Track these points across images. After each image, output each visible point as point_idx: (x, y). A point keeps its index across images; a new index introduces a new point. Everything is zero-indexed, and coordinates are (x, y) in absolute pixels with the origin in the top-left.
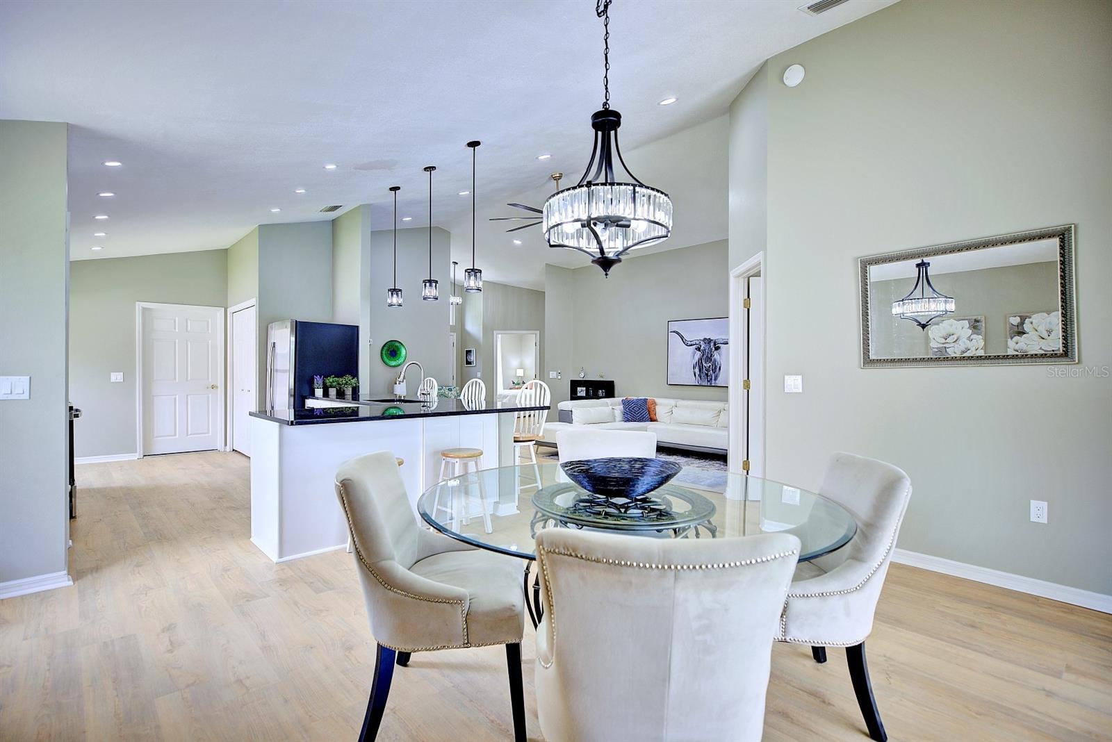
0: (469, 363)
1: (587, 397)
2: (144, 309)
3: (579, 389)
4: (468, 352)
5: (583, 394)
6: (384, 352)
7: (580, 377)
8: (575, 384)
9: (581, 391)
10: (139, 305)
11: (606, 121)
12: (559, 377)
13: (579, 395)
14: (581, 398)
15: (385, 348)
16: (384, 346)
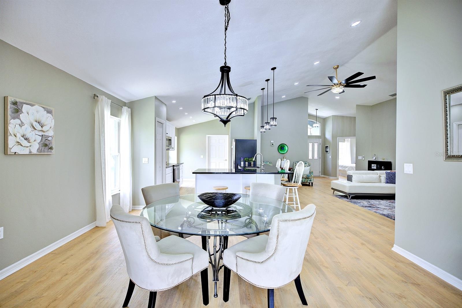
0: (327, 152)
1: (377, 169)
2: (208, 137)
3: (373, 165)
4: (327, 147)
5: (375, 168)
6: (279, 148)
7: (373, 159)
8: (370, 163)
9: (374, 166)
10: (207, 136)
12: (363, 159)
13: (372, 168)
14: (373, 170)
15: (279, 147)
16: (279, 146)
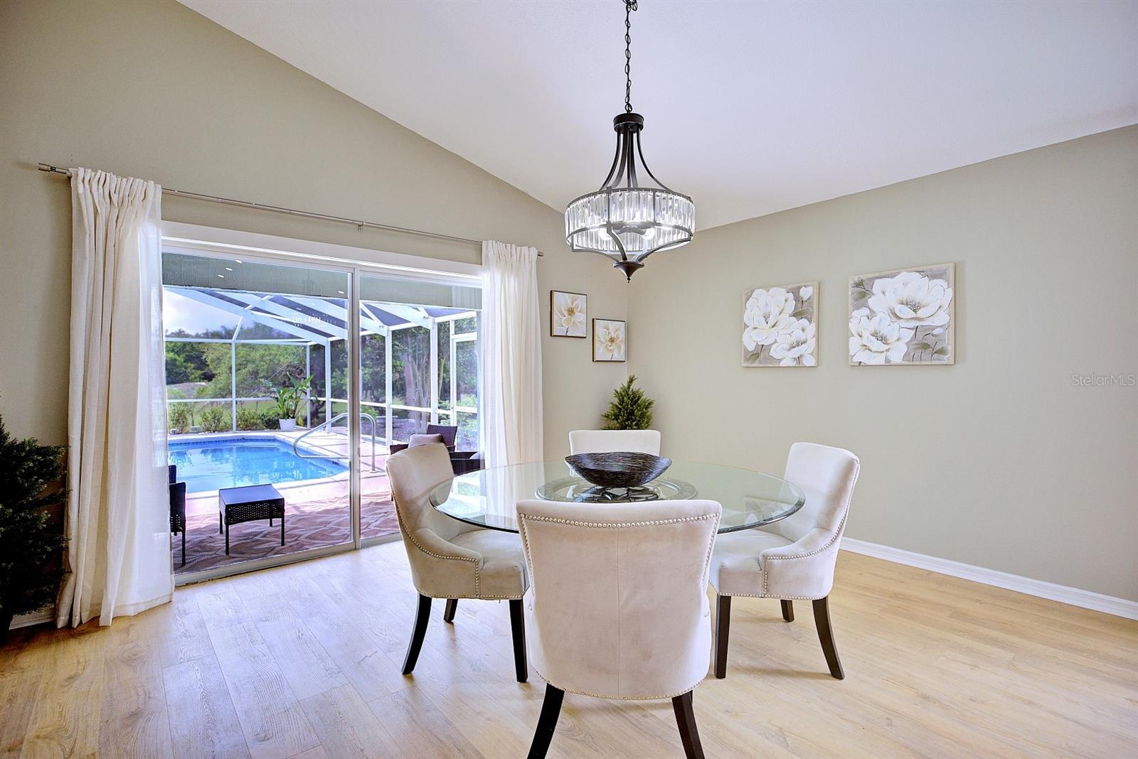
11: (628, 124)
